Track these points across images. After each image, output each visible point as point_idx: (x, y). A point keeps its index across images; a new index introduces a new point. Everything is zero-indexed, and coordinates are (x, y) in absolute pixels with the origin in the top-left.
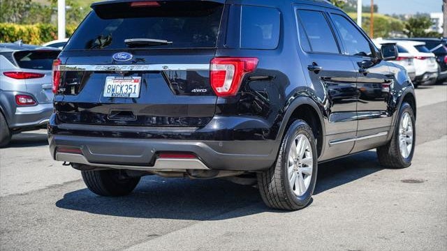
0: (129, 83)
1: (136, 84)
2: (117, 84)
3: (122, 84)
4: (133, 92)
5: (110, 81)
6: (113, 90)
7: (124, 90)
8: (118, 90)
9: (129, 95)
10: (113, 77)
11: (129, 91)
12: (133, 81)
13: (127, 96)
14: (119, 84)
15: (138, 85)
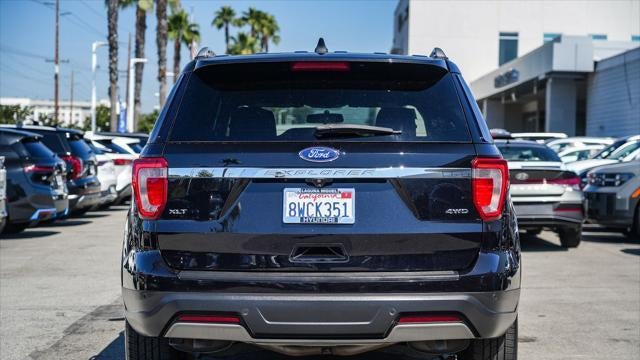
0: (332, 200)
1: (345, 200)
2: (307, 201)
3: (319, 200)
4: (342, 213)
5: (291, 196)
6: (301, 211)
7: (324, 211)
8: (312, 211)
9: (336, 219)
10: (299, 190)
11: (335, 213)
12: (339, 196)
13: (333, 221)
14: (311, 200)
15: (350, 202)
